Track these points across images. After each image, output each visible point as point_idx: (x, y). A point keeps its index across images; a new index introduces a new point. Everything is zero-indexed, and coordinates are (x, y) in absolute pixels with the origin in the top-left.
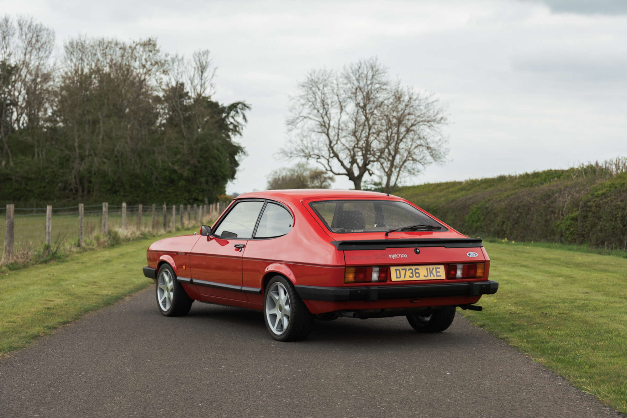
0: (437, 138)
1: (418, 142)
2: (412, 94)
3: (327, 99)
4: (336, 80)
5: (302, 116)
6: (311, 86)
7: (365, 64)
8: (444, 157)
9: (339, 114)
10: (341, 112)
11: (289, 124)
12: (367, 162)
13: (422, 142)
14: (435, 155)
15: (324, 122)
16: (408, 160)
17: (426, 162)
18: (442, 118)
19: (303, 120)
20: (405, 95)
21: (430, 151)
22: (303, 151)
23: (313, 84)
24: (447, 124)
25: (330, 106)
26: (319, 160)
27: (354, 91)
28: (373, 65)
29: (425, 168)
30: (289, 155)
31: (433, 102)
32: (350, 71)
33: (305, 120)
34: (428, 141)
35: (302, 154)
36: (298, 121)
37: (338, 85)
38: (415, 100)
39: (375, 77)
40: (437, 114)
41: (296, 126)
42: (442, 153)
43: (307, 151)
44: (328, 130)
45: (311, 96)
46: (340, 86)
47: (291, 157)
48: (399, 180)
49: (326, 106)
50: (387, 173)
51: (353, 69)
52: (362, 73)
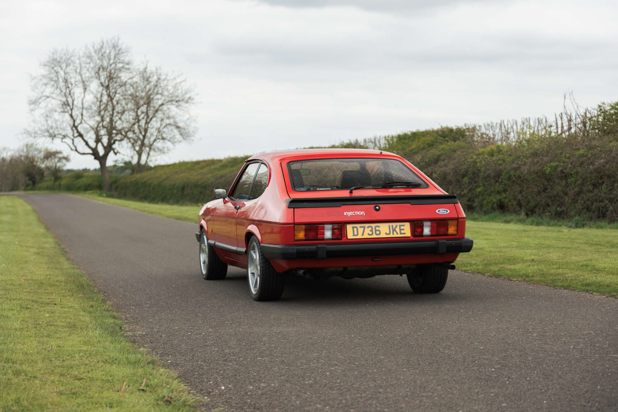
0: (186, 117)
1: (168, 121)
2: (160, 74)
3: (71, 78)
4: (79, 59)
5: (45, 96)
6: (52, 66)
7: (108, 43)
8: (194, 136)
9: (83, 94)
10: (84, 92)
11: (30, 104)
12: (112, 141)
13: (171, 121)
14: (184, 133)
15: (67, 101)
16: (159, 139)
17: (175, 140)
18: (190, 98)
19: (46, 99)
20: (153, 76)
21: (179, 130)
22: (48, 131)
23: (56, 63)
24: (194, 104)
25: (74, 85)
26: (64, 140)
27: (97, 70)
28: (115, 44)
29: (175, 146)
30: (33, 135)
31: (181, 82)
32: (92, 50)
33: (48, 100)
34: (178, 120)
35: (46, 134)
36: (41, 100)
37: (80, 64)
38: (164, 80)
39: (118, 56)
40: (186, 93)
41: (38, 107)
42: (191, 132)
43: (51, 131)
44: (72, 110)
45: (53, 76)
46: (83, 65)
47: (35, 137)
48: (149, 158)
49: (70, 86)
50: (137, 152)
51: (96, 48)
52: (105, 52)
